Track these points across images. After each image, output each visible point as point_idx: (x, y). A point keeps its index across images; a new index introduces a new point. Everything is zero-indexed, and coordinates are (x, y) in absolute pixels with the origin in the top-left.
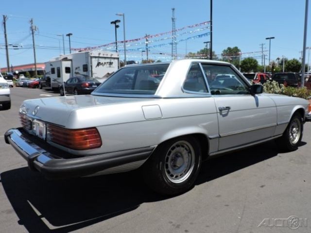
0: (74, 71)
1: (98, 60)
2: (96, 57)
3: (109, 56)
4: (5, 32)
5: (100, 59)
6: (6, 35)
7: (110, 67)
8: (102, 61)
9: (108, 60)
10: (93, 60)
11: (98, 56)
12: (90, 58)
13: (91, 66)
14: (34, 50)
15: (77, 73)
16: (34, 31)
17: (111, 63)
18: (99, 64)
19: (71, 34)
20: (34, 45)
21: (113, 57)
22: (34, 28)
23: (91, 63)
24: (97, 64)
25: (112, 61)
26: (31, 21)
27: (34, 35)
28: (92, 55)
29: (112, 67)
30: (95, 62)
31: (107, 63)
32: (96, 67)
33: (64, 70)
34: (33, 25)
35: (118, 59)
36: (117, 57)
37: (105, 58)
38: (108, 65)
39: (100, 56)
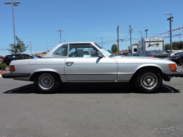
0: (139, 50)
1: (149, 43)
2: (148, 42)
3: (157, 40)
4: (118, 34)
5: (151, 43)
6: (118, 35)
7: (157, 47)
8: (152, 43)
9: (156, 43)
10: (146, 43)
11: (149, 41)
12: (144, 43)
13: (145, 47)
14: (131, 41)
15: (140, 51)
16: (131, 31)
17: (158, 45)
18: (150, 46)
19: (147, 30)
20: (131, 38)
21: (159, 40)
22: (131, 29)
23: (145, 45)
24: (148, 45)
25: (159, 43)
26: (130, 26)
27: (131, 33)
28: (146, 41)
29: (158, 47)
30: (147, 44)
31: (155, 44)
32: (148, 47)
33: (133, 50)
34: (131, 28)
35: (163, 41)
36: (162, 40)
37: (154, 42)
38: (156, 46)
39: (151, 41)
